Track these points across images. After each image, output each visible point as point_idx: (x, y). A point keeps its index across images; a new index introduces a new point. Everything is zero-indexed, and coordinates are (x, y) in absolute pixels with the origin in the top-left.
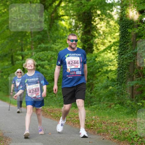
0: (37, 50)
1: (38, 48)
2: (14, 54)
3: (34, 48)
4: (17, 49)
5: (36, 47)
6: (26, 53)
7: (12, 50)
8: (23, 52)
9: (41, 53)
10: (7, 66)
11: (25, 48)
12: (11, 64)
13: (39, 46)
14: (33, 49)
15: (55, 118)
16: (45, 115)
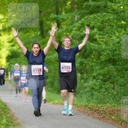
0: (83, 12)
1: (84, 7)
2: (44, 19)
3: (77, 8)
4: (49, 10)
5: (80, 7)
6: (64, 17)
8: (59, 16)
9: (91, 16)
10: (33, 38)
11: (62, 9)
12: (40, 35)
14: (76, 10)
15: (120, 123)
16: (102, 118)
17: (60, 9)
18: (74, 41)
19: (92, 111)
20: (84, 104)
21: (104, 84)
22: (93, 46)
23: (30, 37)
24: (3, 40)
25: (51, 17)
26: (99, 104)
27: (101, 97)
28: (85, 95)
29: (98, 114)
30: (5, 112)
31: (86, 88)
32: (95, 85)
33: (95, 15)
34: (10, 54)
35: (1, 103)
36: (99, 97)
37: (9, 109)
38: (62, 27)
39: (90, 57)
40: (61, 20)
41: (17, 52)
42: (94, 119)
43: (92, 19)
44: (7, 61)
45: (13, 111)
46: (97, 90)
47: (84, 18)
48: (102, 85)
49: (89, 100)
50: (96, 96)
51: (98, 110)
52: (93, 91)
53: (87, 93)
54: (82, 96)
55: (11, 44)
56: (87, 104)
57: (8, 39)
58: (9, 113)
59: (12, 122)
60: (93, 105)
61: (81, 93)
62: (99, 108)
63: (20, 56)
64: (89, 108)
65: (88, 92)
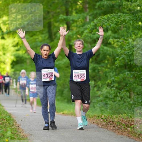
0: (95, 12)
1: (96, 7)
2: (52, 20)
3: (88, 8)
4: (58, 10)
6: (74, 19)
7: (48, 12)
8: (69, 16)
9: (105, 17)
10: (41, 42)
11: (72, 9)
12: (48, 38)
13: (98, 4)
14: (88, 10)
15: (137, 135)
16: (118, 130)
17: (70, 9)
18: (86, 45)
19: (105, 123)
20: (97, 115)
21: (119, 93)
22: (107, 50)
23: (37, 40)
24: (7, 44)
25: (60, 18)
26: (114, 114)
27: (116, 107)
28: (98, 105)
29: (112, 126)
30: (10, 124)
31: (99, 96)
32: (109, 93)
33: (109, 15)
34: (15, 60)
35: (6, 113)
36: (114, 106)
37: (14, 121)
38: (72, 30)
39: (104, 63)
40: (71, 22)
41: (22, 57)
42: (108, 131)
43: (106, 20)
44: (12, 68)
45: (19, 122)
46: (112, 99)
47: (97, 20)
48: (117, 94)
49: (103, 110)
50: (110, 106)
51: (112, 121)
52: (107, 100)
53: (100, 103)
54: (95, 106)
55: (16, 48)
56: (101, 114)
57: (12, 43)
58: (14, 124)
59: (17, 134)
60: (107, 115)
61: (94, 102)
62: (113, 119)
63: (25, 62)
64: (102, 119)
65: (101, 101)
